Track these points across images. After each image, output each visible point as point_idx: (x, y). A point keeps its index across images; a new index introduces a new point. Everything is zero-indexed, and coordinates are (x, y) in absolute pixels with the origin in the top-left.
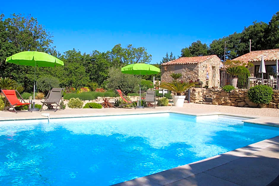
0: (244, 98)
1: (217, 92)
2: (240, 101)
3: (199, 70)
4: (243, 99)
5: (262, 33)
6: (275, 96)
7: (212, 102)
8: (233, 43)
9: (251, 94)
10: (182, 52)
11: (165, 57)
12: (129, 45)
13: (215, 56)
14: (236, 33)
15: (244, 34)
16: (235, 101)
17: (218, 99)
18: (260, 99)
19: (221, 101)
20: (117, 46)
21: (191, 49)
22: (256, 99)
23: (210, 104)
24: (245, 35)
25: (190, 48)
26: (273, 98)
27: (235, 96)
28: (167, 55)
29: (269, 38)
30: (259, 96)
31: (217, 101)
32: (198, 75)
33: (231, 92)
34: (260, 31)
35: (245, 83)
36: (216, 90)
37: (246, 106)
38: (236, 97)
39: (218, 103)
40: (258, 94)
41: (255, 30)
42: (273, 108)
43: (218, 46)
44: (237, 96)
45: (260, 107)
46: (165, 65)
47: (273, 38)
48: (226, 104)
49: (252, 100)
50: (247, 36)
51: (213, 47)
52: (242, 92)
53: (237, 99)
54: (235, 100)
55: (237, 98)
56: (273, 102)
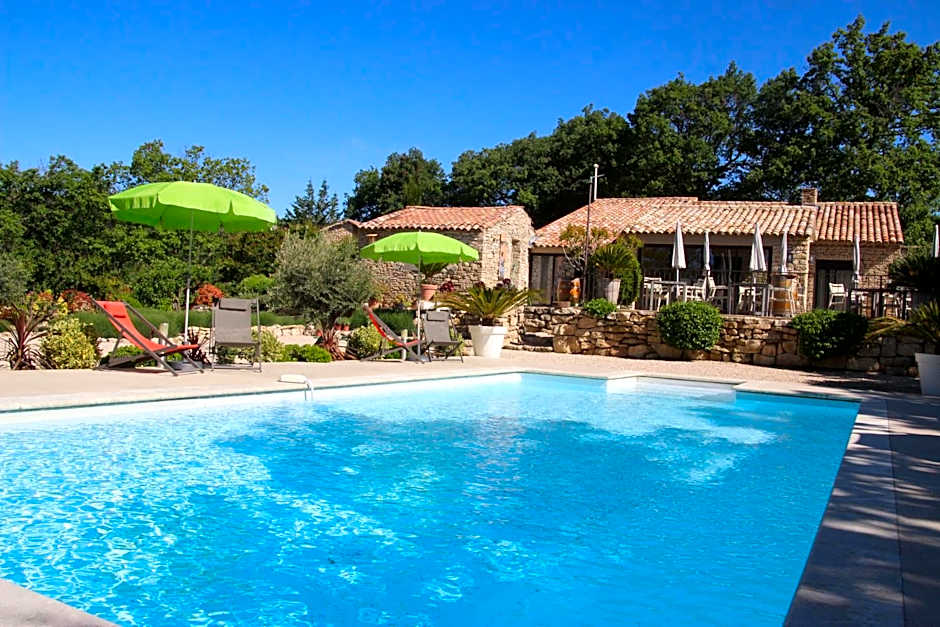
0: (647, 335)
1: (568, 319)
2: (634, 341)
3: (484, 248)
4: (644, 337)
5: (613, 144)
6: (728, 329)
7: (552, 345)
8: (526, 166)
9: (668, 324)
10: (357, 181)
11: (303, 195)
12: (194, 148)
13: (520, 209)
14: (534, 136)
15: (558, 141)
16: (621, 342)
17: (570, 337)
18: (692, 338)
19: (580, 343)
20: (148, 146)
21: (390, 176)
22: (682, 337)
23: (548, 351)
24: (563, 144)
25: (386, 172)
26: (722, 335)
27: (621, 330)
28: (310, 191)
29: (632, 161)
30: (690, 329)
31: (569, 342)
32: (480, 264)
33: (609, 317)
34: (605, 139)
35: (630, 293)
36: (567, 312)
37: (651, 356)
38: (623, 333)
39: (571, 350)
40: (686, 325)
41: (591, 131)
42: (722, 360)
43: (483, 171)
44: (627, 330)
45: (689, 359)
46: (372, 228)
47: (644, 161)
48: (594, 350)
49: (671, 342)
50: (569, 148)
51: (465, 173)
52: (641, 320)
53: (625, 338)
54: (619, 339)
55: (626, 335)
56: (722, 346)
